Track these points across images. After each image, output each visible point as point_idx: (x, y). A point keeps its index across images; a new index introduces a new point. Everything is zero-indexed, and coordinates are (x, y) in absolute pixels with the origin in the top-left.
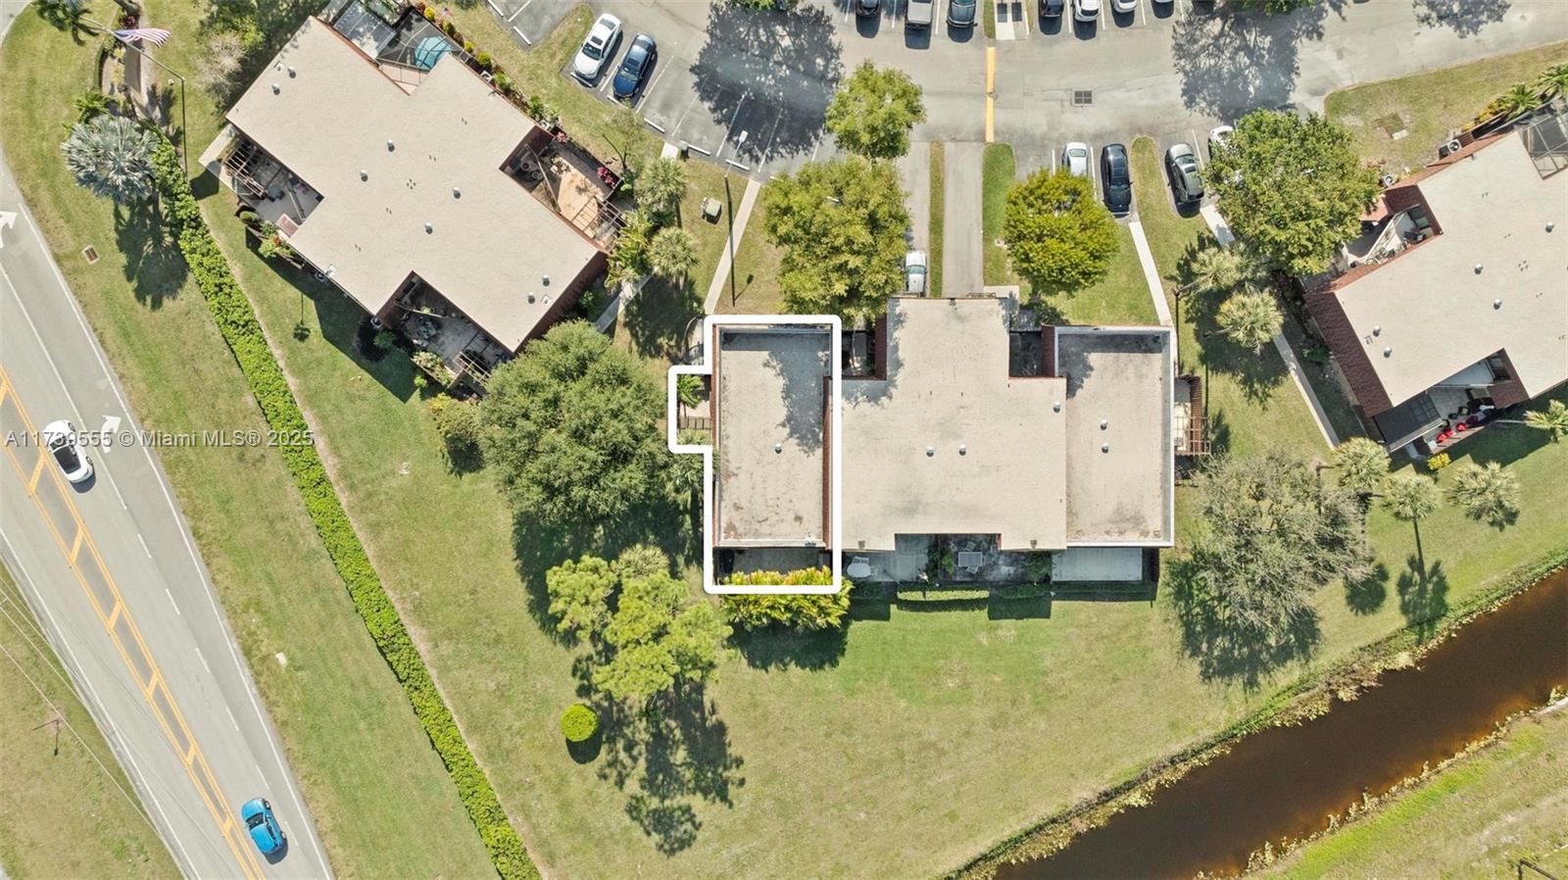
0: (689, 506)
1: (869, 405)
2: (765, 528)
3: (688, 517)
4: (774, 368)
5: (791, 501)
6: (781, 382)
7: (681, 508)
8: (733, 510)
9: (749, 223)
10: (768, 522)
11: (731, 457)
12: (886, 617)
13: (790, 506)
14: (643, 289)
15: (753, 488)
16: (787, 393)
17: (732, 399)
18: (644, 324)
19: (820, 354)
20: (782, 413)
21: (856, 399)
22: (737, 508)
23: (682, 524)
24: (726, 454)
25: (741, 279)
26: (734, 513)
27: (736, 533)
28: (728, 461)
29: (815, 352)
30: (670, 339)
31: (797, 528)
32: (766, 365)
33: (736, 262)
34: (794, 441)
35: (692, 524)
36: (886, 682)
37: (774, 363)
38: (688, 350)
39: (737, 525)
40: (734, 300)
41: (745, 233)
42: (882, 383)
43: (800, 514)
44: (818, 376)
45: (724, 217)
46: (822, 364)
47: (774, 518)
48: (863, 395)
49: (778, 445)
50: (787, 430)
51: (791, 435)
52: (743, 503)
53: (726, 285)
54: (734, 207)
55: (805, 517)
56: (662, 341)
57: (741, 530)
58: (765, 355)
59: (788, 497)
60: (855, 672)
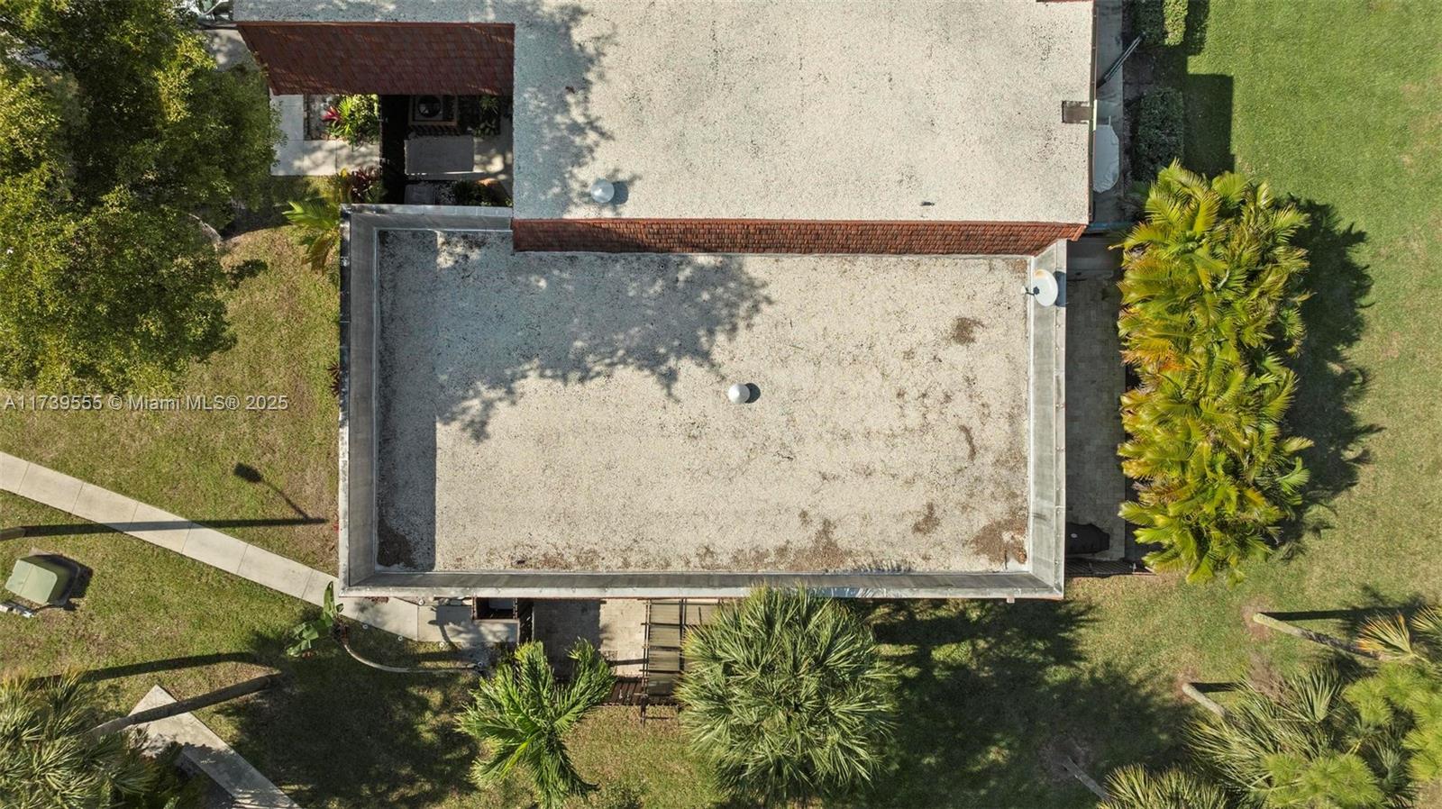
0: (908, 650)
1: (597, 90)
2: (994, 435)
3: (938, 654)
4: (488, 405)
5: (909, 355)
6: (532, 384)
7: (911, 672)
8: (936, 535)
9: (88, 475)
10: (975, 424)
11: (771, 542)
12: (1222, 85)
13: (923, 356)
14: (278, 782)
15: (868, 473)
16: (567, 366)
17: (589, 537)
18: (380, 778)
19: (445, 261)
20: (634, 382)
21: (576, 129)
22: (928, 522)
23: (958, 669)
24: (760, 556)
25: (247, 500)
26: (945, 532)
27: (1009, 525)
28: (782, 552)
29: (437, 276)
30: (424, 705)
31: (996, 333)
32: (479, 431)
33: (200, 514)
34: (721, 346)
35: (958, 640)
36: (1410, 88)
37: (475, 405)
38: (454, 653)
39: (981, 521)
40: (306, 521)
41: (118, 488)
42: (524, 41)
43: (947, 324)
44: (514, 270)
45: (66, 547)
46: (475, 255)
47: (962, 408)
48: (565, 108)
49: (734, 393)
50: (687, 368)
51: (704, 356)
52: (915, 502)
53: (266, 544)
54: (40, 520)
55: (959, 310)
56: (427, 727)
57: (999, 510)
58: (447, 435)
59: (895, 364)
60: (1375, 178)
